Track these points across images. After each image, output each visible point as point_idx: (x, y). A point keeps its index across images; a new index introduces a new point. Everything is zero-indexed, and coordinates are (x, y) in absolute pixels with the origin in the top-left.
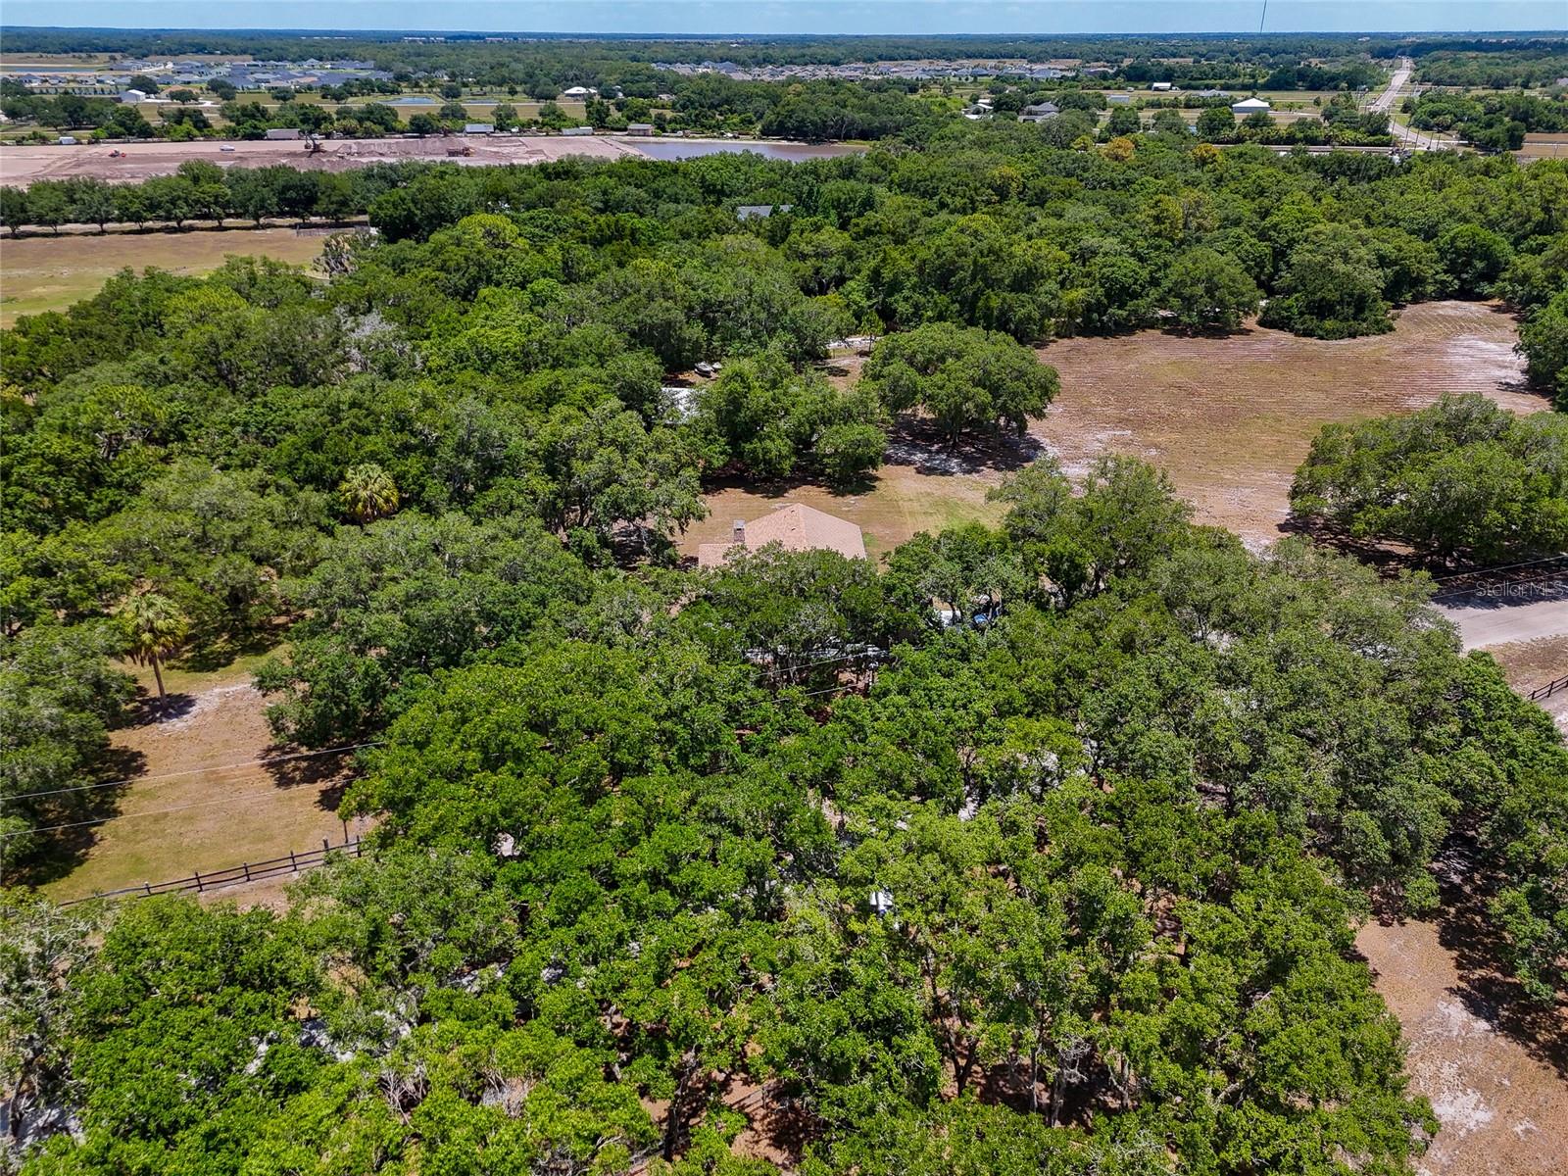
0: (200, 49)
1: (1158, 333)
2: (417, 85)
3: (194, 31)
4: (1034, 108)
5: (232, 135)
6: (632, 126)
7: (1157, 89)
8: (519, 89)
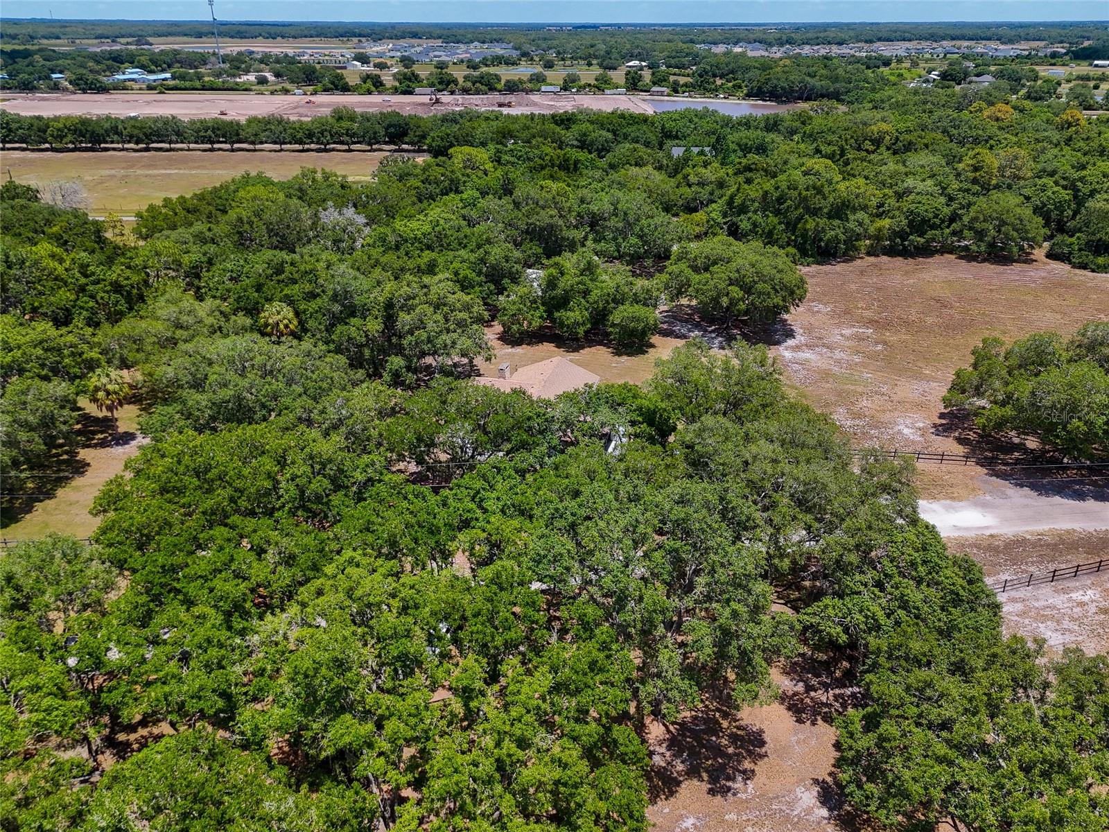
0: (415, 35)
1: (953, 257)
2: (532, 59)
3: (418, 24)
4: (974, 79)
5: (396, 91)
6: (655, 89)
7: (1097, 66)
8: (594, 62)
